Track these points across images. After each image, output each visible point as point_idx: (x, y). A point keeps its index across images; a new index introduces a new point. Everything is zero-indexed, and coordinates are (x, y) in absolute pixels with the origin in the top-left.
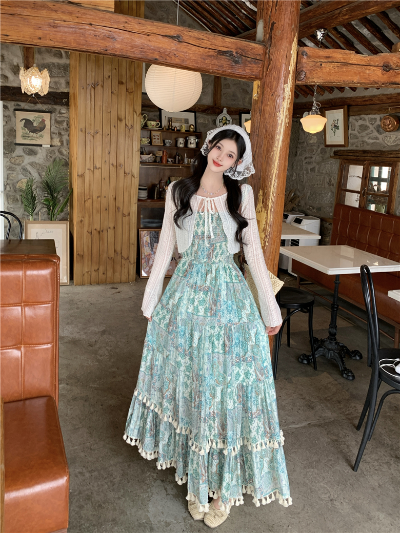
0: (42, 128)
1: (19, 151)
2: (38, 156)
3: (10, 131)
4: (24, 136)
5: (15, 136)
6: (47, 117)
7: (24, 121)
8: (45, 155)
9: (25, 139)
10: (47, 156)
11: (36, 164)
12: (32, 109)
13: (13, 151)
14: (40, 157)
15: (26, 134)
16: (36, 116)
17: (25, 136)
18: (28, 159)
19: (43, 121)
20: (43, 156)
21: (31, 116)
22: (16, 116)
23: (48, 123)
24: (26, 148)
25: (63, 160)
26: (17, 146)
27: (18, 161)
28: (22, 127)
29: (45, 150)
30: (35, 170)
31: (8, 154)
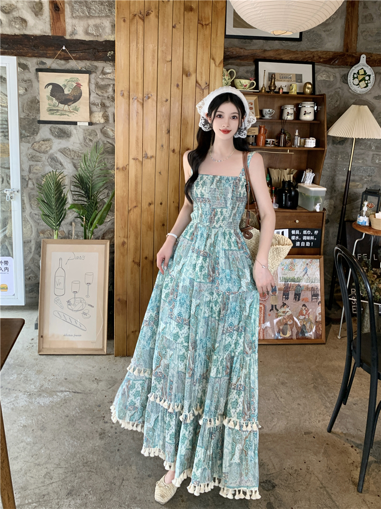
0: (76, 98)
1: (45, 132)
2: (72, 139)
3: (32, 102)
4: (51, 110)
5: (38, 110)
6: (83, 79)
7: (51, 87)
8: (81, 137)
9: (53, 114)
10: (85, 139)
11: (70, 151)
12: (63, 68)
13: (35, 132)
14: (76, 140)
15: (54, 106)
16: (69, 78)
17: (53, 110)
18: (57, 144)
19: (78, 86)
20: (79, 140)
21: (60, 79)
22: (40, 79)
23: (85, 89)
24: (55, 128)
25: (108, 145)
26: (41, 125)
27: (44, 147)
28: (47, 96)
29: (81, 130)
30: (69, 160)
31: (30, 136)
